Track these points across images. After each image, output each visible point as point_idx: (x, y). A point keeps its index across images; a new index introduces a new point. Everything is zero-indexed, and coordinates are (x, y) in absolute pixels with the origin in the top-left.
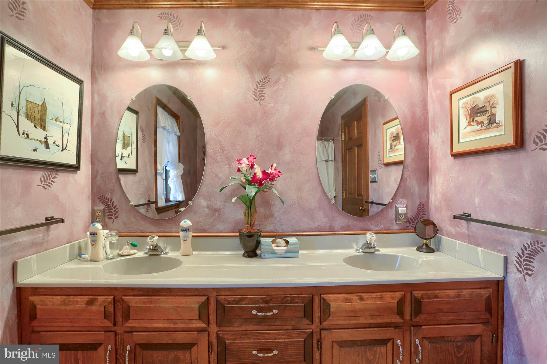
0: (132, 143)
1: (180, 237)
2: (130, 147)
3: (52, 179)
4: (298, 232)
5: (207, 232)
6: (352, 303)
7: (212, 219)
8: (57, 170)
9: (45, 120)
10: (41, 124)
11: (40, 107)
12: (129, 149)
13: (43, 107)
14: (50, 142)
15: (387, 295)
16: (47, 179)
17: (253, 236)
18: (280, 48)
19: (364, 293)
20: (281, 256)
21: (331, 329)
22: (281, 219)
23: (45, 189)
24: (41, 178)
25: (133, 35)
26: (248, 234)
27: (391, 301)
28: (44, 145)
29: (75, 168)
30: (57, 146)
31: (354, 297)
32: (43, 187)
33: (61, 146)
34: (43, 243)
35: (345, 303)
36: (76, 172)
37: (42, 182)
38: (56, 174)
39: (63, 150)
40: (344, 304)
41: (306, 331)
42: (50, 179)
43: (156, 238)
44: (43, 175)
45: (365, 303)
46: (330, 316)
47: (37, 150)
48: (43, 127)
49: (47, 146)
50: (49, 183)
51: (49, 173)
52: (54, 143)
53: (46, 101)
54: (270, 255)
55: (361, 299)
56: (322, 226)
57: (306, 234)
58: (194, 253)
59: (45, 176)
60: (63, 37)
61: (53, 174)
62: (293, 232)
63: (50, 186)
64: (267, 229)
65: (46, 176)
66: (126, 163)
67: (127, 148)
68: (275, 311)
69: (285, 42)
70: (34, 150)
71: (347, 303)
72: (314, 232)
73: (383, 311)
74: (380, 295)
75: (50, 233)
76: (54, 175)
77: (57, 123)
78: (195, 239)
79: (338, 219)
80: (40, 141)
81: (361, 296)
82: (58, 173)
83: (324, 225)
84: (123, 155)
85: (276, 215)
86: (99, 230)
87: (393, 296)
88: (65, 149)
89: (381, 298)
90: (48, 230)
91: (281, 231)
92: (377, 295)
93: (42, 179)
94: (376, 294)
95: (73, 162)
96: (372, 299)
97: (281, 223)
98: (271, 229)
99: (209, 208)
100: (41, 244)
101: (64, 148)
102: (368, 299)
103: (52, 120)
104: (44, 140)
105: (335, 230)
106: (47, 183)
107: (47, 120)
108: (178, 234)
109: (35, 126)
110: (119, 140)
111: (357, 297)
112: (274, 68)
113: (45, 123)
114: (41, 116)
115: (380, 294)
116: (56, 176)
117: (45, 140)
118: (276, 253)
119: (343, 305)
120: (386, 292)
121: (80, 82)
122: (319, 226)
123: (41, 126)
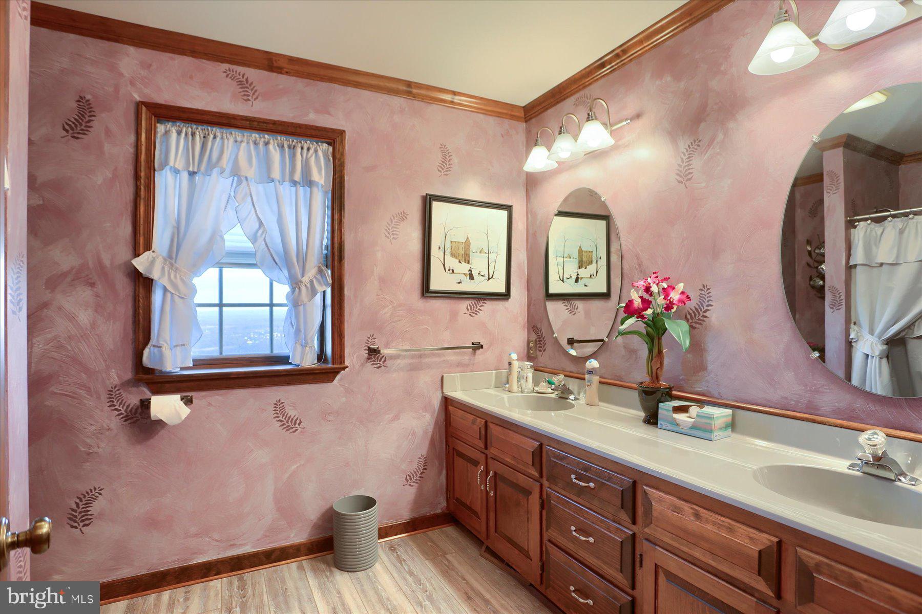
0: (598, 259)
1: (585, 380)
2: (594, 265)
3: (478, 307)
4: (745, 403)
5: (622, 380)
6: (682, 516)
7: (628, 363)
8: (484, 299)
9: (469, 254)
10: (466, 258)
11: (464, 244)
12: (592, 269)
13: (467, 243)
14: (475, 273)
15: (742, 529)
16: (474, 308)
17: (655, 393)
18: (714, 84)
19: (704, 508)
20: (683, 430)
21: (656, 544)
22: (717, 375)
23: (472, 316)
24: (467, 307)
25: (538, 145)
26: (647, 389)
27: (747, 543)
28: (468, 277)
29: (506, 296)
30: (483, 276)
31: (686, 506)
32: (470, 315)
33: (487, 276)
34: (469, 365)
35: (673, 511)
36: (508, 299)
37: (468, 310)
38: (483, 303)
39: (489, 279)
40: (671, 512)
41: (626, 530)
42: (477, 307)
43: (562, 376)
44: (470, 305)
45: (702, 525)
46: (651, 523)
47: (462, 282)
48: (467, 262)
49: (472, 277)
50: (476, 311)
51: (476, 302)
52: (479, 274)
53: (469, 238)
54: (668, 425)
55: (697, 516)
56: (791, 400)
57: (754, 409)
58: (600, 404)
59: (471, 305)
60: (489, 169)
61: (480, 302)
62: (736, 401)
63: (476, 314)
64: (696, 390)
65: (473, 305)
66: (586, 286)
67: (587, 267)
68: (592, 485)
69: (722, 69)
70: (459, 283)
71: (675, 512)
72: (775, 408)
73: (732, 554)
74: (729, 524)
75: (476, 356)
76: (482, 304)
77: (482, 254)
78: (602, 386)
79: (828, 391)
80: (465, 274)
81: (697, 511)
82: (486, 302)
83: (795, 399)
84: (580, 277)
85: (710, 367)
86: (513, 360)
87: (752, 535)
88: (492, 277)
89: (730, 530)
90: (474, 354)
91: (716, 395)
92: (723, 521)
93: (469, 308)
94: (723, 519)
95: (502, 290)
96: (714, 524)
97: (716, 383)
98: (702, 389)
99: (625, 347)
100: (467, 365)
101: (490, 277)
102: (707, 521)
103: (476, 252)
104: (468, 273)
105: (819, 412)
106: (473, 312)
107: (471, 254)
108: (582, 376)
109: (459, 262)
110: (572, 258)
111: (691, 511)
112: (705, 121)
113: (469, 257)
114: (465, 251)
115: (730, 521)
116: (484, 304)
117: (470, 272)
118: (677, 424)
119: (669, 513)
120: (743, 523)
121: (508, 208)
122: (786, 398)
123: (465, 260)
